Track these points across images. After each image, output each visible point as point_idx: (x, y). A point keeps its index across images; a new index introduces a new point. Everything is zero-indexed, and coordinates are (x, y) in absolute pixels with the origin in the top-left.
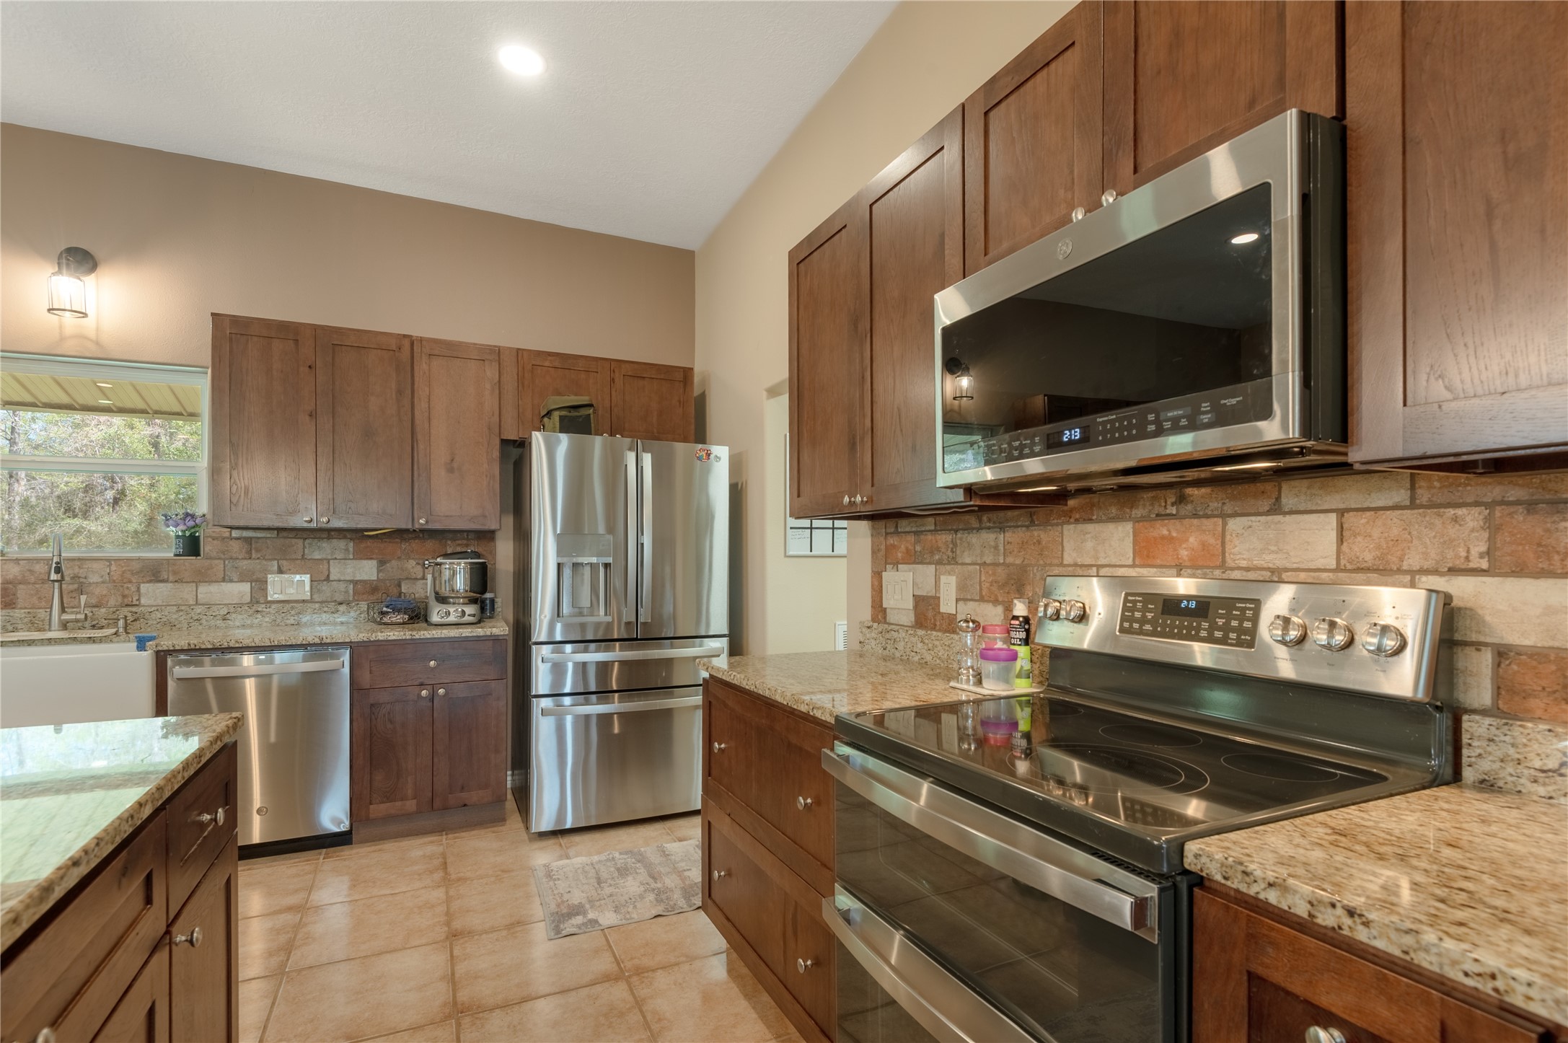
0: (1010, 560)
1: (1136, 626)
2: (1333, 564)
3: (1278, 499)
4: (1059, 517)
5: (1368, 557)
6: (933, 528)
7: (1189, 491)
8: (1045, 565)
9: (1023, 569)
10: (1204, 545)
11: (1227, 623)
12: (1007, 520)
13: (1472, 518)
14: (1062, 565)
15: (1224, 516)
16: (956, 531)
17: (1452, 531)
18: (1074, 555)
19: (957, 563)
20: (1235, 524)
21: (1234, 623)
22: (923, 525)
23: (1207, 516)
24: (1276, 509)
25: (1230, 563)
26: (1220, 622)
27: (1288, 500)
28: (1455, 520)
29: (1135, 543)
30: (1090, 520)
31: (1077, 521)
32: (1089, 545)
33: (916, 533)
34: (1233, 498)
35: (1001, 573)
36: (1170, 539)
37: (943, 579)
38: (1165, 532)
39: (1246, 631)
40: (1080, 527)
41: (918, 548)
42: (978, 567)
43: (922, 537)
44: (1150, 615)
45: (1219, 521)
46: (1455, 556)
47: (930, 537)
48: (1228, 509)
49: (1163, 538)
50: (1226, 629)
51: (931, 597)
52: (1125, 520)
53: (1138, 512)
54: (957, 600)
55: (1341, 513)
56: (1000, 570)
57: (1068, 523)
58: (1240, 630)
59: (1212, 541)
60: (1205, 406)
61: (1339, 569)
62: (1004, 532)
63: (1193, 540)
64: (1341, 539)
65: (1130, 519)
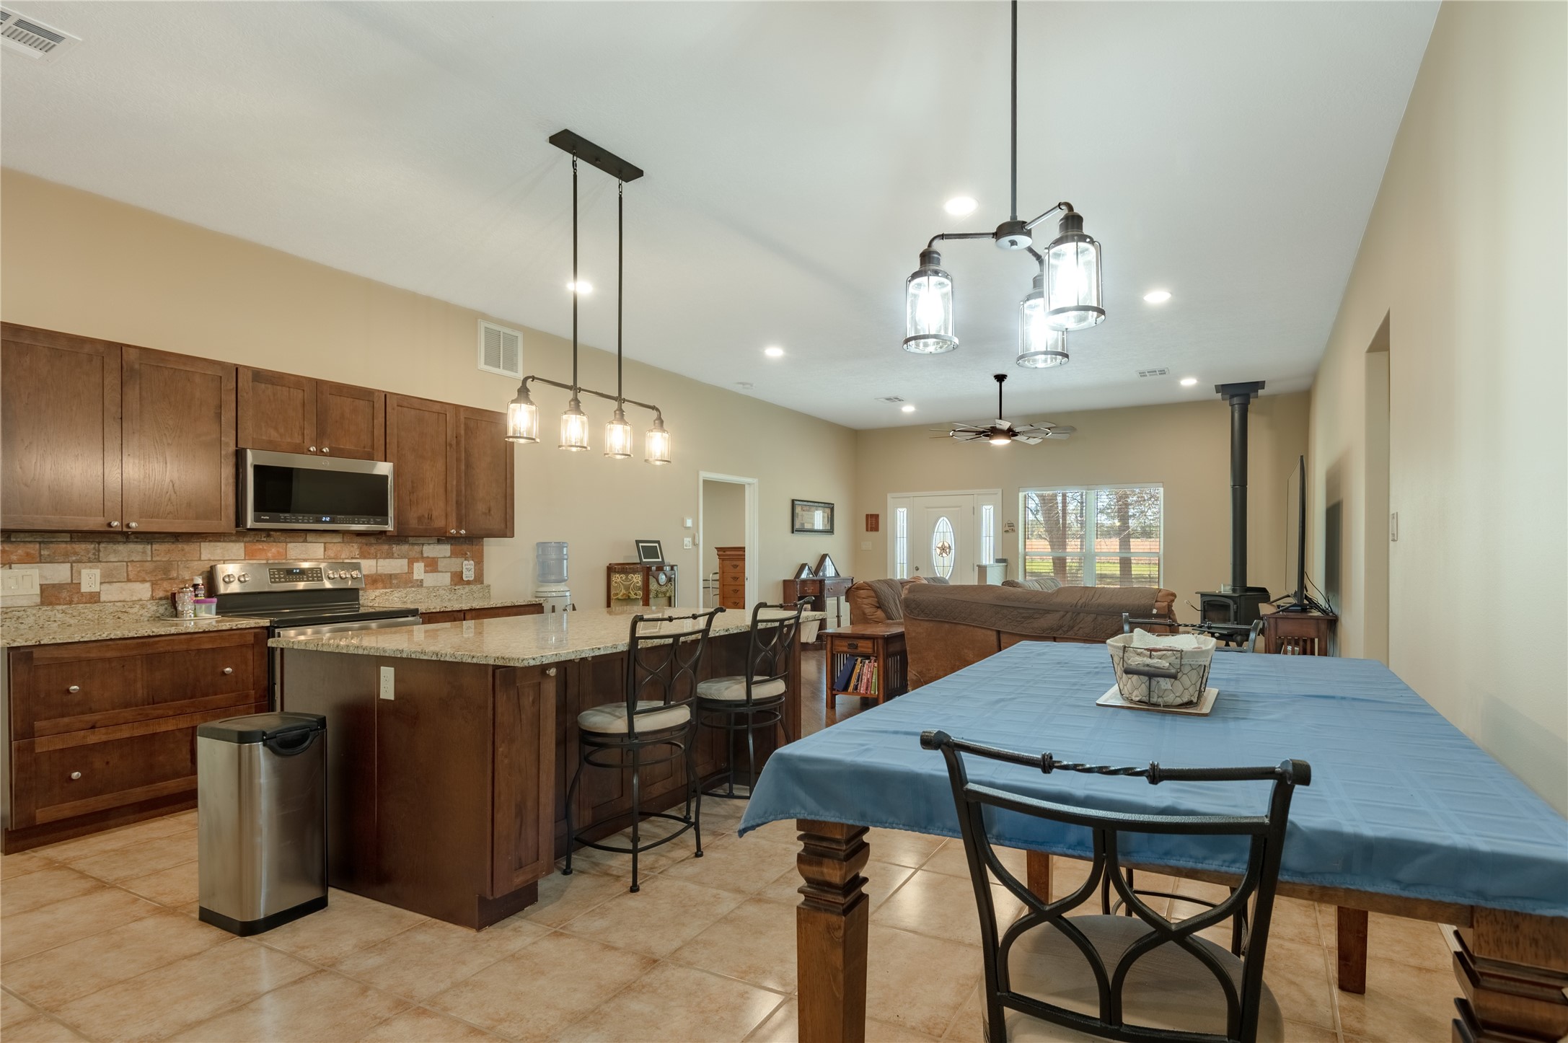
0: (154, 559)
1: (277, 580)
2: (323, 557)
3: (306, 538)
4: (198, 539)
5: (332, 555)
6: (69, 540)
7: (272, 533)
8: (188, 560)
9: (169, 562)
10: (278, 552)
11: (312, 575)
12: (154, 539)
13: (356, 546)
14: (200, 560)
15: (286, 542)
16: (99, 543)
17: (352, 549)
18: (209, 556)
19: (100, 562)
20: (290, 545)
21: (315, 575)
22: (54, 538)
23: (279, 542)
24: (305, 541)
25: (288, 557)
26: (310, 575)
27: (309, 538)
28: (352, 546)
29: (245, 551)
30: (220, 541)
31: (210, 541)
32: (219, 551)
33: (40, 543)
34: (290, 537)
35: (149, 566)
36: (264, 550)
37: (84, 572)
38: (261, 547)
39: (319, 577)
40: (212, 544)
41: (45, 552)
42: (125, 563)
43: (51, 545)
44: (282, 576)
45: (285, 544)
46: (352, 555)
47: (64, 545)
48: (288, 540)
49: (260, 549)
50: (313, 577)
51: (67, 584)
52: (240, 542)
53: (245, 539)
54: (101, 583)
55: (325, 543)
56: (147, 564)
57: (205, 542)
58: (317, 577)
59: (281, 550)
60: (372, 520)
61: (324, 559)
62: (152, 544)
63: (274, 550)
64: (325, 550)
65: (243, 541)
